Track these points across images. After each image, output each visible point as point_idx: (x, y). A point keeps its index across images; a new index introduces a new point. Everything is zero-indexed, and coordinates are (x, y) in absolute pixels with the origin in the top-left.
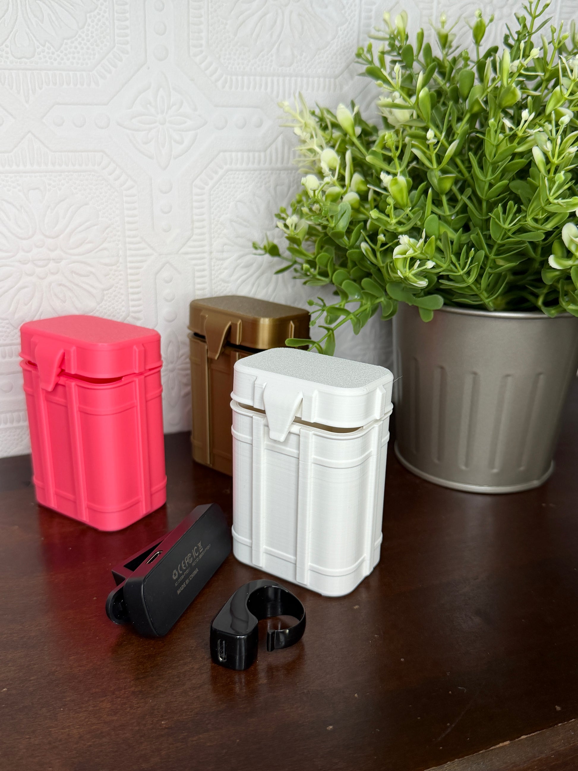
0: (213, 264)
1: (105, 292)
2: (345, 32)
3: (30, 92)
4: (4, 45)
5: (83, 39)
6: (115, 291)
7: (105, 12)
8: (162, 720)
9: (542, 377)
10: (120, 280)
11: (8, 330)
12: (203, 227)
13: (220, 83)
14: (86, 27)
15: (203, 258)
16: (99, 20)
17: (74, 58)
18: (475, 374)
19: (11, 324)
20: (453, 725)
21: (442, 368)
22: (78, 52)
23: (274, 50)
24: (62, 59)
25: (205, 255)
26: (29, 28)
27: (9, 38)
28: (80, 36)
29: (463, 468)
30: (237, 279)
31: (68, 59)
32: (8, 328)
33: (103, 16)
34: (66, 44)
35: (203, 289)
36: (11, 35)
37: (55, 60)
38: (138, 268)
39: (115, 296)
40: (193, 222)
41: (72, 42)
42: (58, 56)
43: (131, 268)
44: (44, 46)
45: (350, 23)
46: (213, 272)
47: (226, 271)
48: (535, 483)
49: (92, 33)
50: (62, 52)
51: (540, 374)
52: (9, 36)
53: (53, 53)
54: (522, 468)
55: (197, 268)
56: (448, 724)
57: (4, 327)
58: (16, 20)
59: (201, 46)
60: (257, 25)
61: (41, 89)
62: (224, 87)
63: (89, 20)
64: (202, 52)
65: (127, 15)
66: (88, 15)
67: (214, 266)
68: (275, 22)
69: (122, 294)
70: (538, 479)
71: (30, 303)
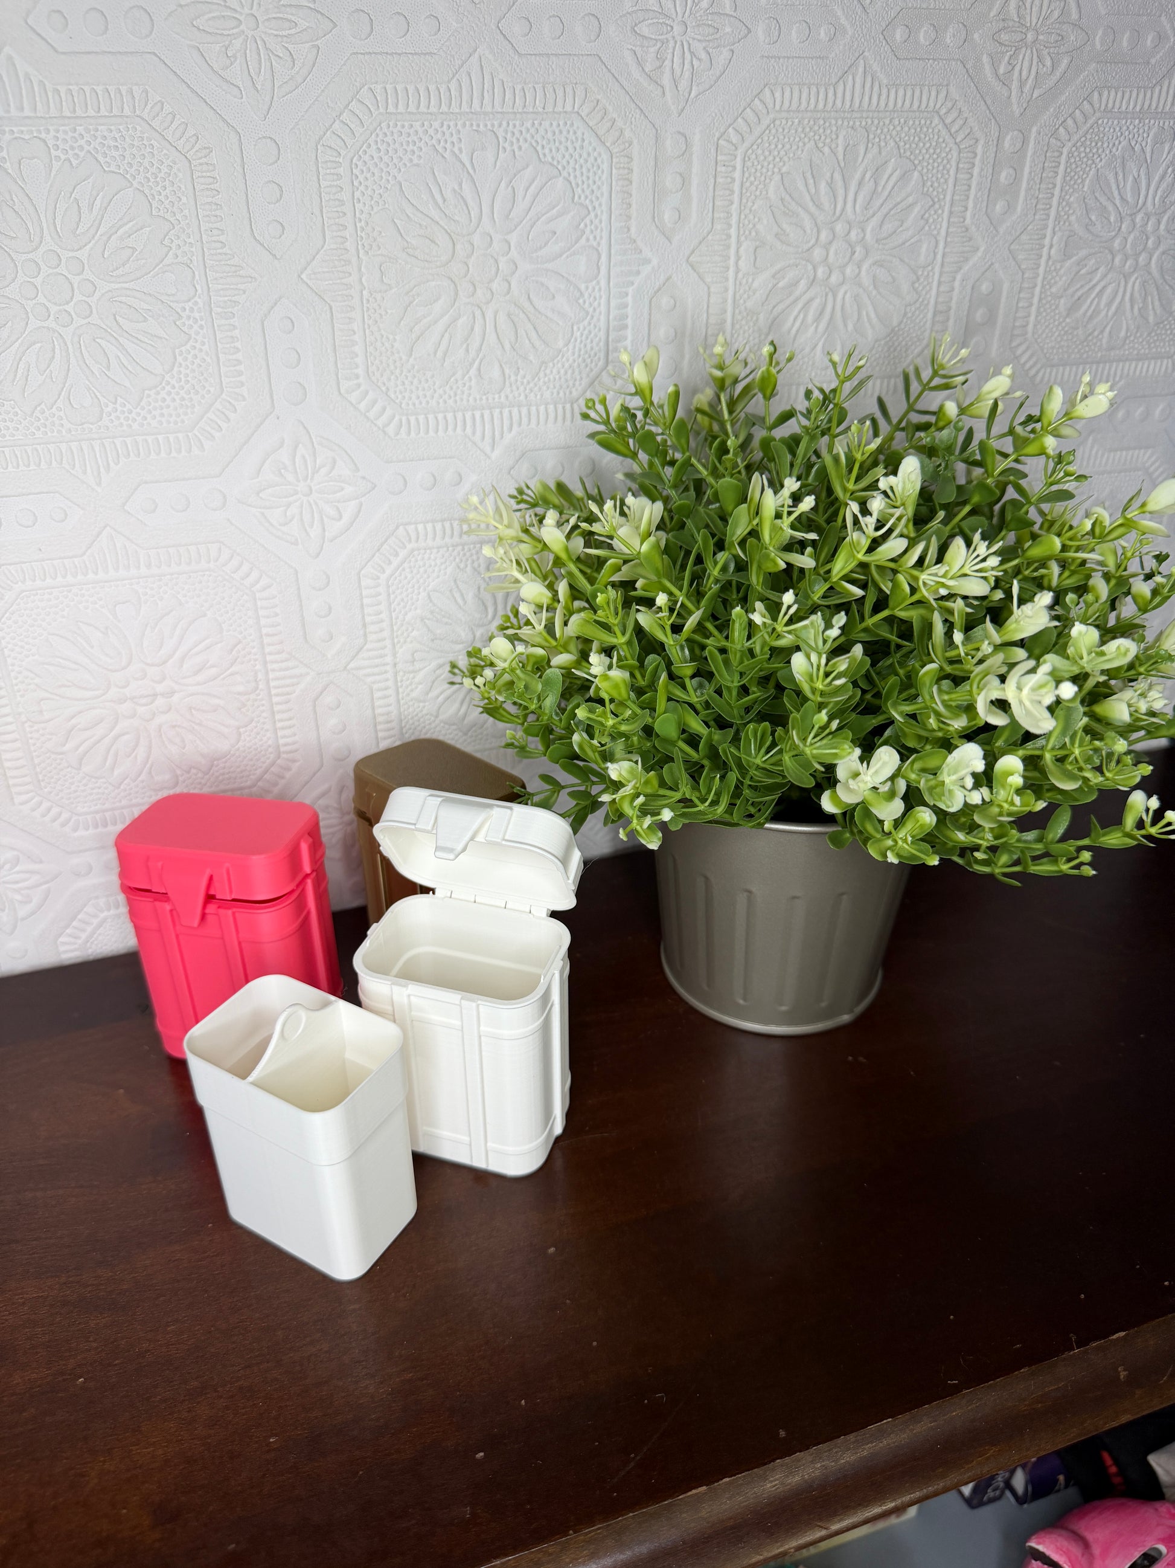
0: (399, 679)
1: (242, 730)
2: (586, 332)
3: (102, 469)
4: (55, 407)
5: (174, 387)
6: (256, 727)
7: (203, 344)
8: (270, 1437)
9: (845, 897)
10: (263, 711)
11: (106, 791)
12: (382, 630)
13: (391, 430)
14: (176, 369)
15: (386, 672)
16: (195, 357)
17: (162, 415)
18: (750, 892)
19: (110, 784)
20: (638, 1458)
21: (707, 879)
22: (168, 407)
23: (473, 372)
24: (145, 418)
25: (388, 668)
26: (89, 380)
27: (61, 398)
28: (168, 383)
29: (741, 1002)
30: (438, 697)
31: (154, 417)
32: (106, 788)
33: (201, 350)
34: (149, 396)
35: (388, 714)
36: (63, 393)
37: (134, 420)
38: (288, 694)
39: (258, 734)
40: (364, 626)
41: (158, 393)
42: (139, 414)
43: (277, 695)
44: (115, 403)
45: (592, 317)
46: (401, 690)
47: (420, 687)
48: (846, 1018)
49: (187, 375)
50: (143, 409)
51: (842, 894)
52: (60, 395)
53: (130, 412)
54: (823, 1004)
55: (375, 686)
56: (632, 1455)
57: (99, 788)
58: (68, 370)
59: (357, 377)
60: (443, 336)
61: (116, 464)
62: (397, 434)
63: (180, 359)
64: (359, 385)
65: (238, 345)
66: (177, 351)
67: (402, 681)
68: (472, 329)
69: (267, 730)
70: (851, 1011)
71: (134, 754)
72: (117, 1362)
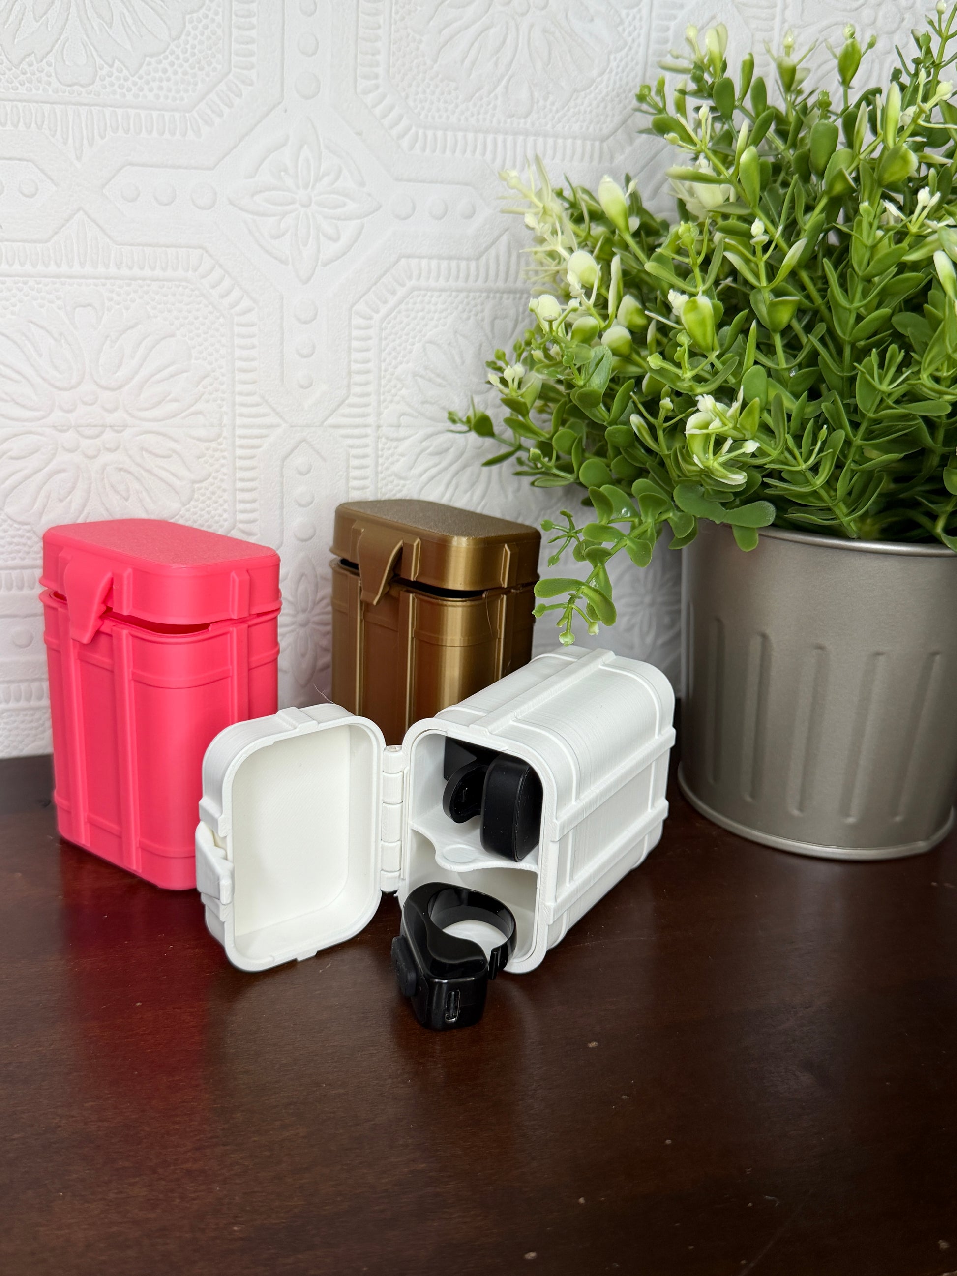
0: (380, 446)
1: (196, 486)
2: (623, 63)
3: (85, 141)
4: (44, 61)
5: (178, 58)
6: (212, 484)
7: (217, 13)
8: (234, 1224)
9: (938, 658)
10: (223, 466)
11: (29, 543)
12: (367, 383)
13: (405, 142)
14: (183, 37)
15: (366, 436)
16: (206, 27)
17: (161, 88)
18: (821, 647)
19: (35, 533)
20: (752, 1265)
21: (764, 637)
22: (168, 80)
23: (500, 89)
24: (141, 89)
25: (369, 431)
26: (87, 35)
27: (54, 51)
28: (172, 52)
29: (796, 813)
30: (421, 475)
31: (151, 90)
32: (29, 538)
33: (213, 20)
34: (149, 64)
35: (363, 488)
36: (57, 46)
37: (129, 90)
38: (253, 447)
39: (213, 493)
40: (349, 373)
41: (160, 62)
42: (135, 84)
43: (242, 447)
44: (111, 66)
45: (630, 48)
46: (380, 460)
47: (403, 459)
48: (921, 846)
49: (193, 47)
50: (141, 78)
51: (935, 653)
52: (53, 46)
53: (126, 79)
54: (898, 819)
55: (353, 452)
56: (743, 1262)
57: (22, 537)
58: (67, 19)
59: (376, 76)
60: (472, 45)
61: (102, 138)
62: (412, 148)
63: (189, 27)
64: (377, 87)
65: (254, 20)
66: (188, 17)
67: (382, 450)
68: (504, 42)
69: (224, 490)
70: (927, 838)
71: (69, 498)
72: (16, 1136)
